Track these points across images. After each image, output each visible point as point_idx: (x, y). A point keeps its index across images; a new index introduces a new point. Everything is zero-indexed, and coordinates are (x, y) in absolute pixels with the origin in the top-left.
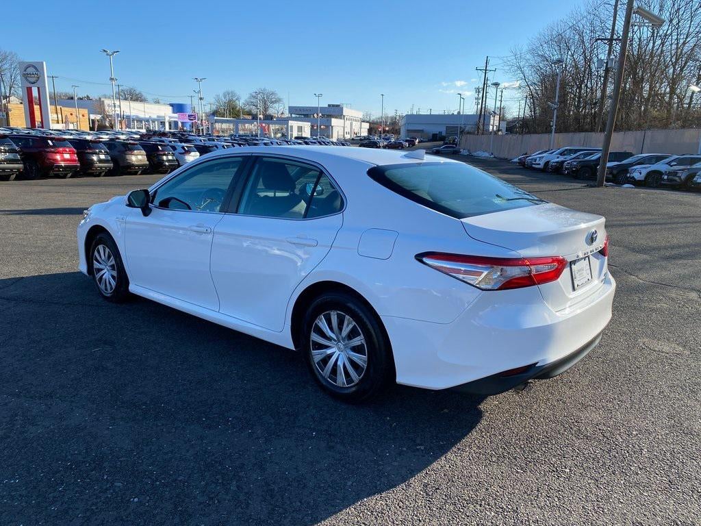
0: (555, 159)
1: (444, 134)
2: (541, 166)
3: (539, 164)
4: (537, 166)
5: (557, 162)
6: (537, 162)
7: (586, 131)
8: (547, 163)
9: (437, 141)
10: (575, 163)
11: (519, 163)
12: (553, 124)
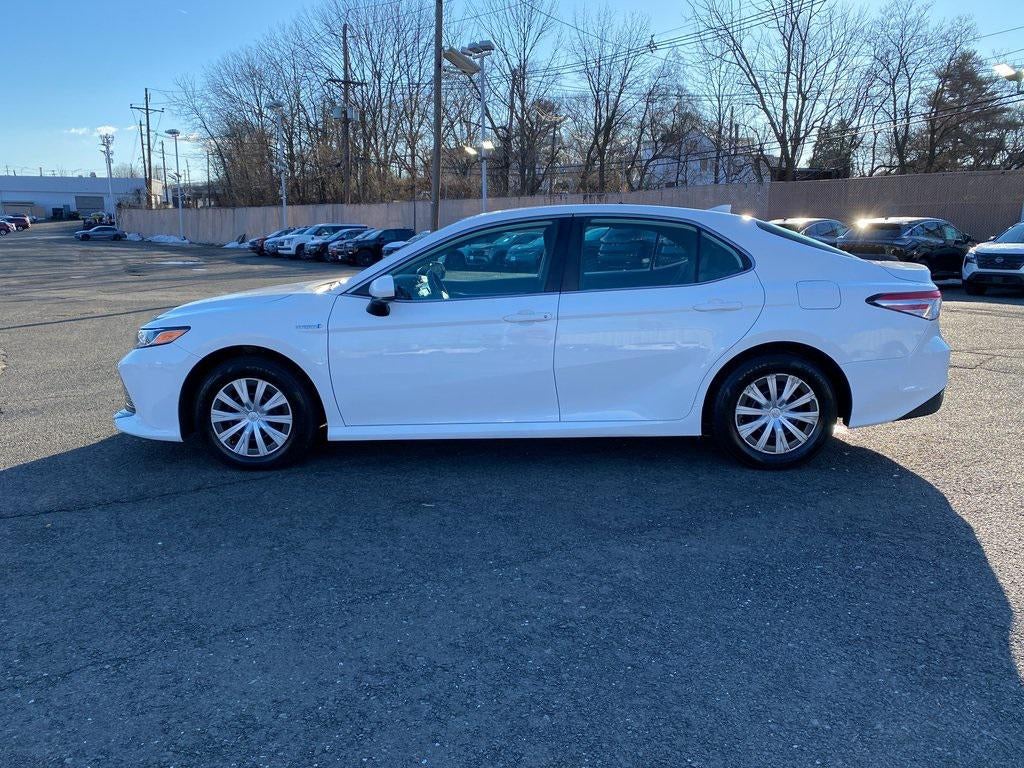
0: (312, 242)
1: (74, 209)
2: (292, 252)
3: (290, 249)
4: (285, 252)
5: (317, 245)
6: (286, 246)
7: (313, 203)
8: (301, 247)
9: (64, 220)
10: (350, 245)
11: (250, 248)
12: (283, 192)
